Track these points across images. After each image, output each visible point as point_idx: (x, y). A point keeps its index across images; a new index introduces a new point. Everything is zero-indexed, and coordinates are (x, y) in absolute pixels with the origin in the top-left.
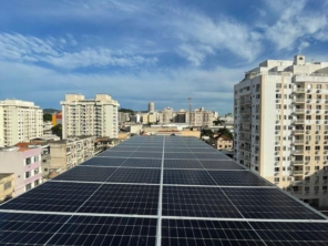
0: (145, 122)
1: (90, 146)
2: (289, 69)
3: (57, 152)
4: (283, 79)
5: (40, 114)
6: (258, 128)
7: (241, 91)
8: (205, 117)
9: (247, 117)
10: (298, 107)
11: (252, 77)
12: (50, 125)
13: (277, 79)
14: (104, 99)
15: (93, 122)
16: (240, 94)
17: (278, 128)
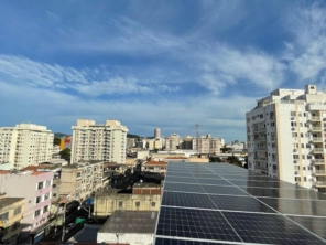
0: (151, 147)
1: (99, 171)
2: (302, 98)
3: (67, 176)
4: (296, 108)
5: (51, 138)
6: (275, 157)
7: (254, 118)
8: (212, 144)
9: (262, 145)
10: (315, 135)
11: (265, 105)
12: (58, 149)
13: (290, 107)
14: (114, 124)
15: (101, 147)
16: (252, 122)
17: (296, 157)
